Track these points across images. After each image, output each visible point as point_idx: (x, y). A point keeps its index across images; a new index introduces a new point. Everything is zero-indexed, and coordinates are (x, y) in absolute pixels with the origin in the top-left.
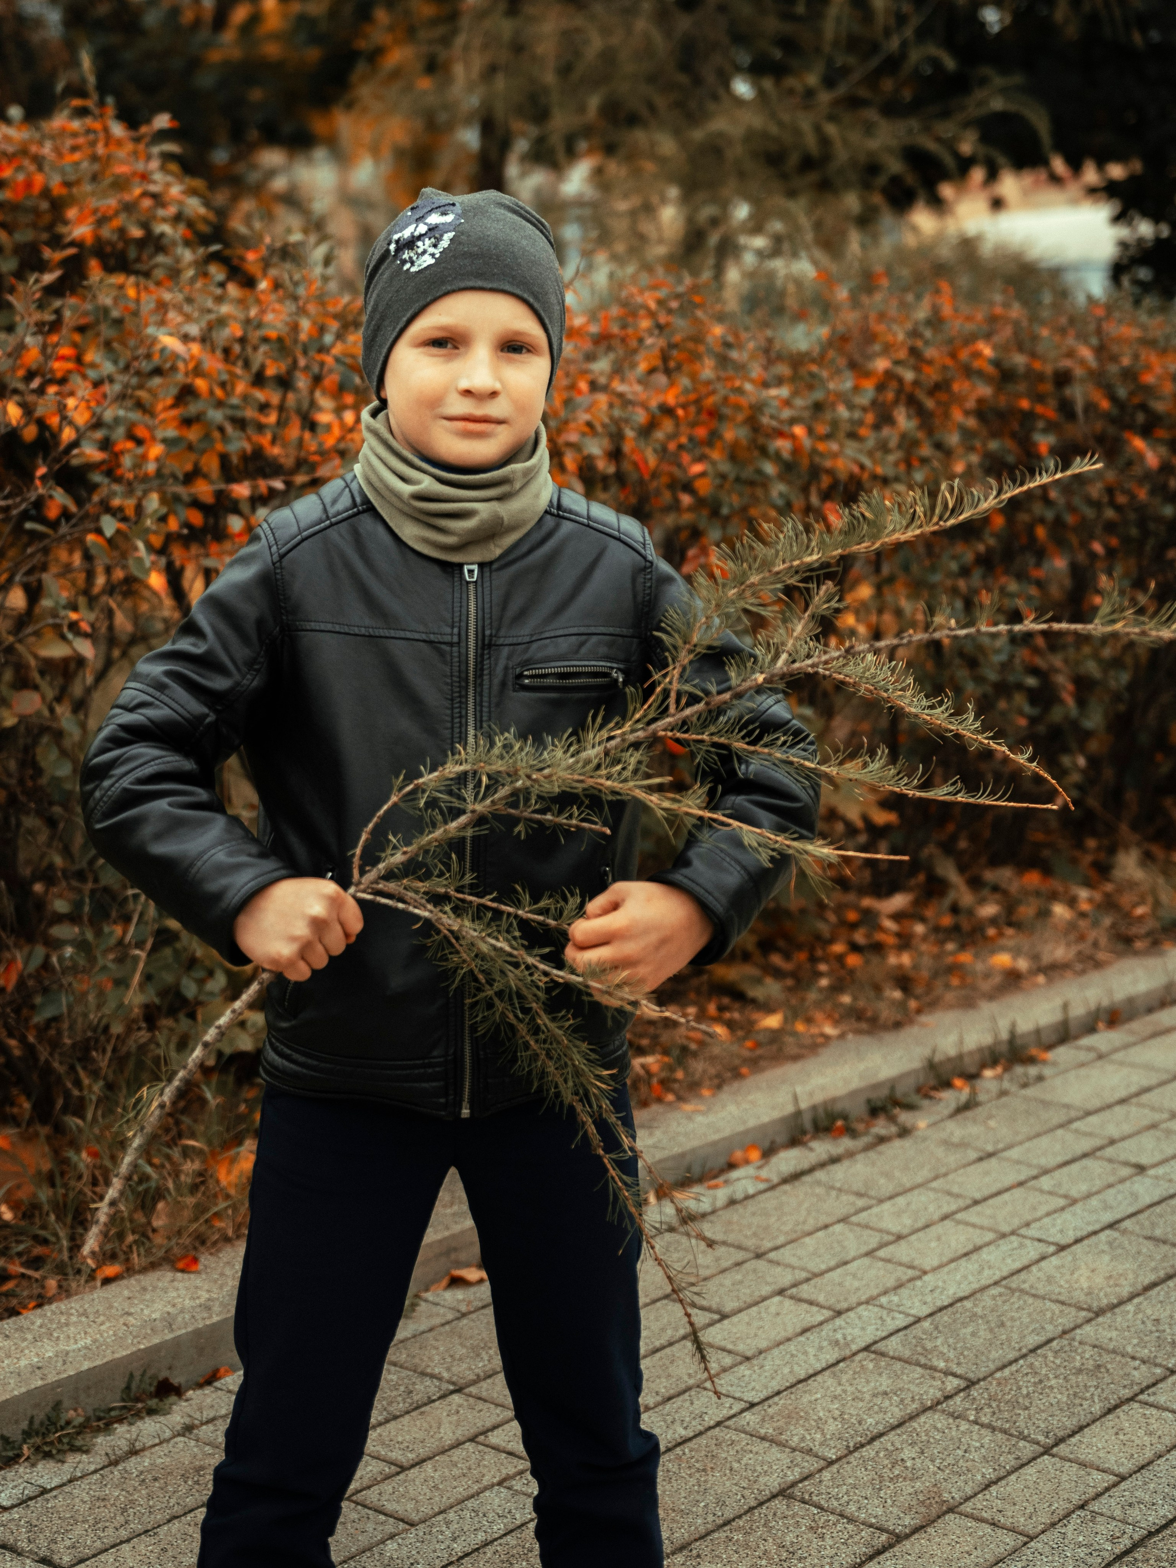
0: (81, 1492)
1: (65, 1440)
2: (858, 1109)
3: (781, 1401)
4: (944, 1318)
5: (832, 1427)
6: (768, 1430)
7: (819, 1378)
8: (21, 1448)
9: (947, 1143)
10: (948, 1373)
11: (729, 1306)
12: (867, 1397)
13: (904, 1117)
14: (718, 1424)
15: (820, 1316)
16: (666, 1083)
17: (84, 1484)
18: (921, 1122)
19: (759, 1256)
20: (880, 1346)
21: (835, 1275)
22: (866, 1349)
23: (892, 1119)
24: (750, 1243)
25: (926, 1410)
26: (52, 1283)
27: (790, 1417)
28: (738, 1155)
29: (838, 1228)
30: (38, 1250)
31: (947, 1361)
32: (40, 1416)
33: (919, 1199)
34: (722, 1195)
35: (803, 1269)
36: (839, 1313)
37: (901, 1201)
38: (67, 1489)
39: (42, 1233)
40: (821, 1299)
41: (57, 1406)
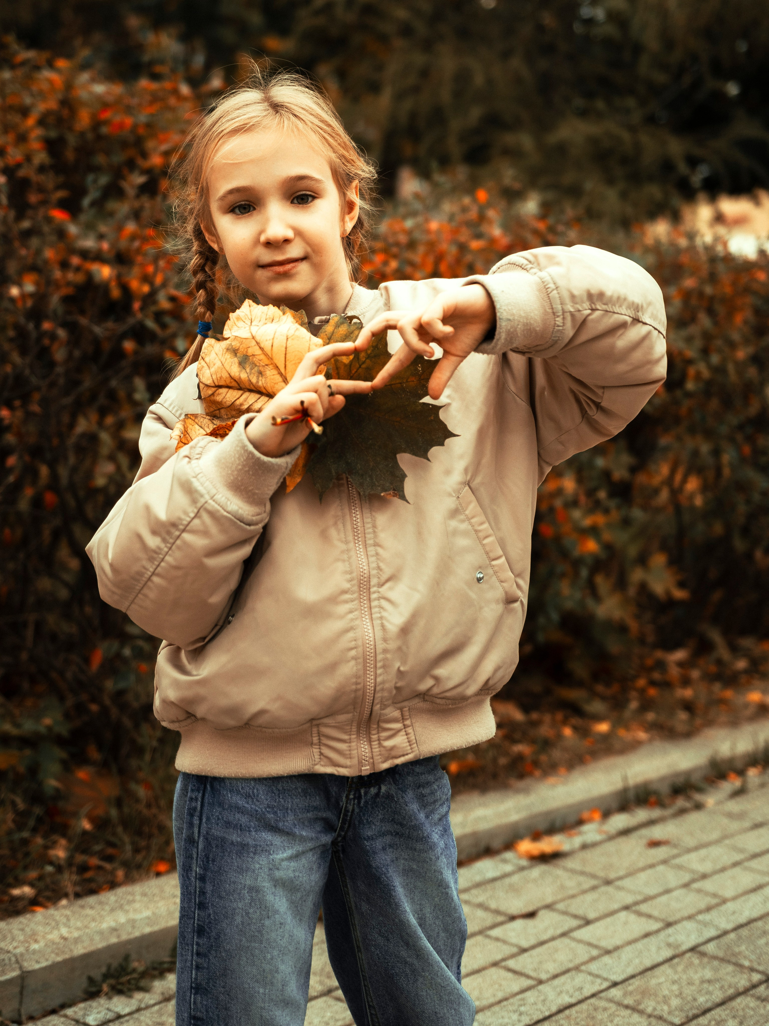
0: (146, 1018)
1: (133, 982)
2: (665, 789)
3: (636, 983)
4: (744, 932)
5: (675, 1002)
6: (629, 1001)
7: (662, 968)
8: (101, 986)
9: (730, 816)
10: (752, 970)
11: (591, 915)
12: (697, 982)
13: (698, 797)
14: (593, 995)
15: (655, 926)
16: (536, 764)
17: (147, 1013)
18: (710, 800)
19: (608, 882)
20: (702, 948)
21: (664, 899)
22: (693, 949)
23: (689, 798)
24: (602, 874)
25: (739, 994)
26: (120, 874)
27: (645, 993)
28: (586, 815)
29: (661, 868)
30: (110, 851)
31: (751, 961)
32: (115, 964)
33: (715, 851)
34: (577, 841)
35: (640, 893)
36: (669, 925)
37: (703, 852)
38: (136, 1016)
39: (113, 839)
40: (656, 913)
41: (127, 958)
